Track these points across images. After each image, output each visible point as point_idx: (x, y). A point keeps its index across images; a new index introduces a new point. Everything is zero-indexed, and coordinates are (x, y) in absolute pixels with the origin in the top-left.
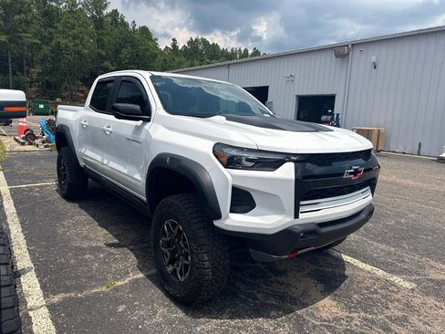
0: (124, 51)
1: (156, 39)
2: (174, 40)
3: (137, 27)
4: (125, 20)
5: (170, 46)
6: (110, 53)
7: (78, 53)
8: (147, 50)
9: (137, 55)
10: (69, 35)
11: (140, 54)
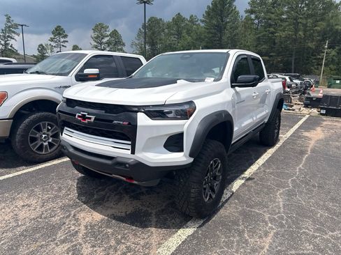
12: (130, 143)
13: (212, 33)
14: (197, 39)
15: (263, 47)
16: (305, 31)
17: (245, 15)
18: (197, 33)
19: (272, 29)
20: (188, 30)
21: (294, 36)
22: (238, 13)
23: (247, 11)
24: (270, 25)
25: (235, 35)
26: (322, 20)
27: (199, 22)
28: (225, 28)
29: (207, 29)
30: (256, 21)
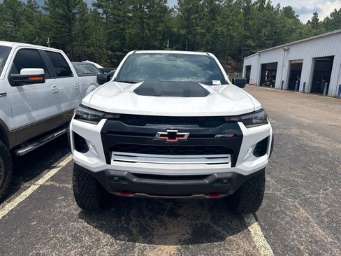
0: (264, 30)
1: (297, 16)
2: (315, 14)
3: (281, 8)
4: (272, 4)
5: (311, 20)
6: (254, 33)
7: (230, 35)
8: (284, 26)
9: (276, 32)
10: (225, 24)
11: (278, 31)
12: (229, 156)
13: (59, 23)
14: (41, 29)
15: (116, 42)
16: (149, 30)
17: (93, 8)
18: (40, 22)
19: (121, 26)
20: (28, 17)
21: (142, 35)
22: (86, 6)
23: (94, 5)
24: (119, 22)
25: (86, 28)
26: (161, 22)
27: (40, 9)
28: (73, 19)
29: (53, 18)
30: (105, 16)
